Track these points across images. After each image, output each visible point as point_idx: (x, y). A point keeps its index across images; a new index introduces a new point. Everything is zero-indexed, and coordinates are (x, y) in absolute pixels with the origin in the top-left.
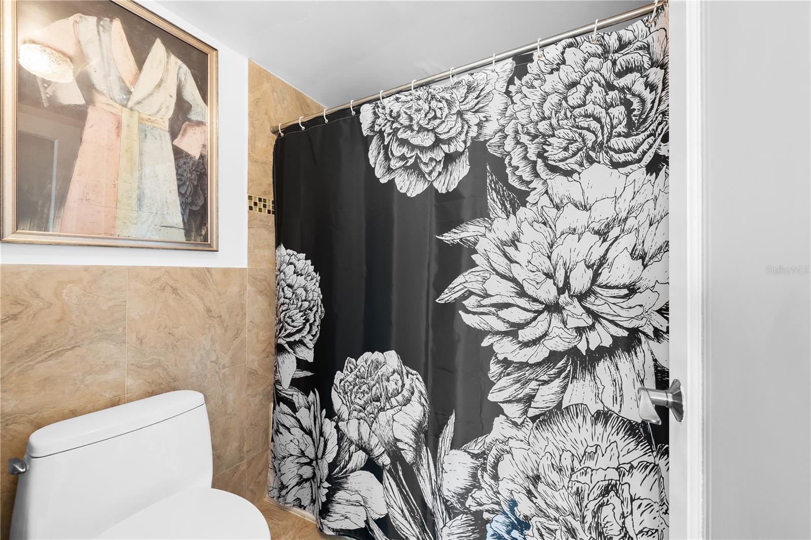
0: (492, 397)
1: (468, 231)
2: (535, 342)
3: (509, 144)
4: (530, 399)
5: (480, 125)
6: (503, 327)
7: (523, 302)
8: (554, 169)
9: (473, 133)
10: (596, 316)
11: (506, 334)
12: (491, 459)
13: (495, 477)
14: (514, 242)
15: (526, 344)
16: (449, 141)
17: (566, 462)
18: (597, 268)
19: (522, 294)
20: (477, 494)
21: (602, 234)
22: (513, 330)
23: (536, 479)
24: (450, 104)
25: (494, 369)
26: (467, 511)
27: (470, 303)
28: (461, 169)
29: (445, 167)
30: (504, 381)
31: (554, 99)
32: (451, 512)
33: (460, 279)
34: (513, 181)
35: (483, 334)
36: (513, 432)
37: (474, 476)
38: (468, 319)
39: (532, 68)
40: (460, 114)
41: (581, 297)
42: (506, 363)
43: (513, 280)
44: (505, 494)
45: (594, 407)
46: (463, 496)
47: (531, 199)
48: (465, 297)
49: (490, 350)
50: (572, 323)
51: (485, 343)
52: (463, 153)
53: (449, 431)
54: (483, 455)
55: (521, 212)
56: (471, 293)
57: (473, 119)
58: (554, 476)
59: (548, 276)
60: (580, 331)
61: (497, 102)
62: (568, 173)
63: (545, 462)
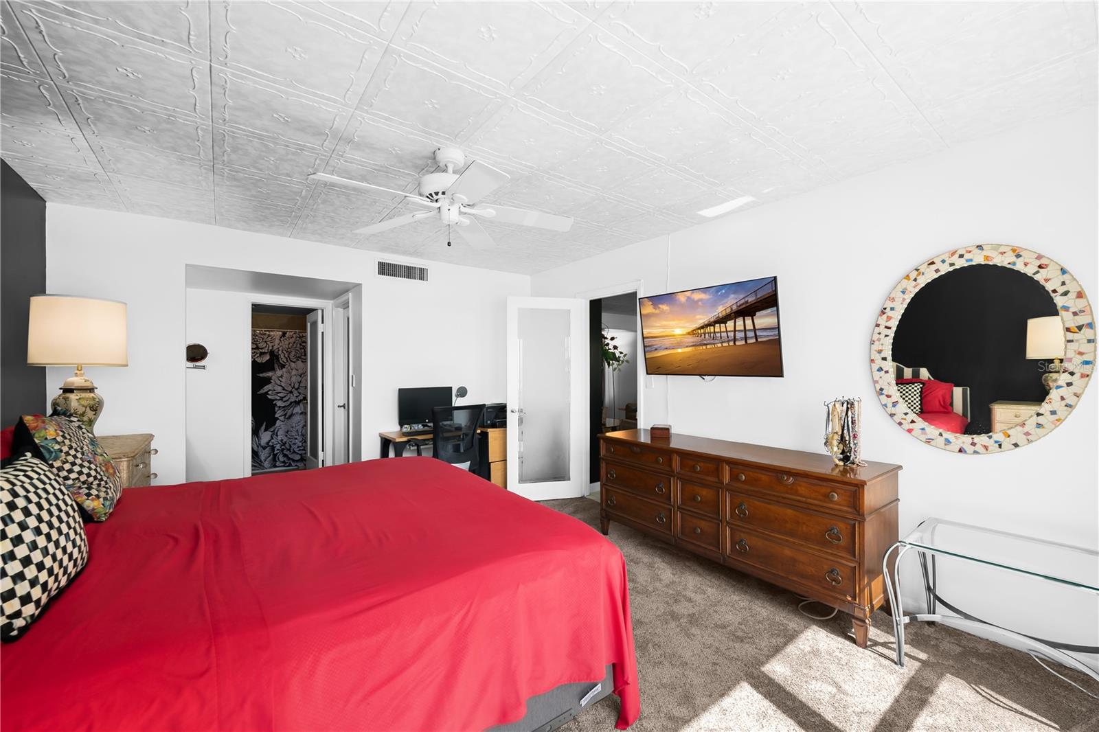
0: (276, 416)
1: (270, 374)
2: (287, 400)
3: (280, 352)
4: (286, 414)
5: (272, 346)
6: (279, 398)
7: (284, 391)
8: (291, 361)
9: (271, 348)
10: (300, 393)
11: (279, 400)
12: (276, 431)
13: (277, 436)
14: (282, 376)
15: (285, 402)
16: (262, 349)
17: (294, 425)
18: (300, 383)
19: (284, 389)
20: (272, 441)
21: (300, 376)
22: (282, 399)
23: (287, 432)
24: (263, 339)
25: (276, 409)
26: (270, 446)
27: (270, 393)
28: (267, 357)
29: (260, 355)
30: (279, 411)
31: (291, 345)
32: (264, 448)
33: (267, 386)
34: (281, 361)
35: (273, 400)
36: (282, 423)
37: (272, 437)
38: (269, 397)
39: (287, 335)
40: (265, 342)
41: (297, 389)
42: (280, 407)
43: (282, 386)
44: (280, 439)
45: (300, 412)
46: (268, 443)
47: (286, 366)
48: (268, 391)
49: (275, 404)
50: (295, 395)
51: (274, 403)
52: (266, 353)
53: (264, 427)
54: (274, 431)
55: (284, 369)
56: (270, 390)
57: (271, 345)
58: (291, 429)
59: (290, 385)
60: (297, 397)
61: (277, 341)
62: (294, 362)
63: (290, 426)
